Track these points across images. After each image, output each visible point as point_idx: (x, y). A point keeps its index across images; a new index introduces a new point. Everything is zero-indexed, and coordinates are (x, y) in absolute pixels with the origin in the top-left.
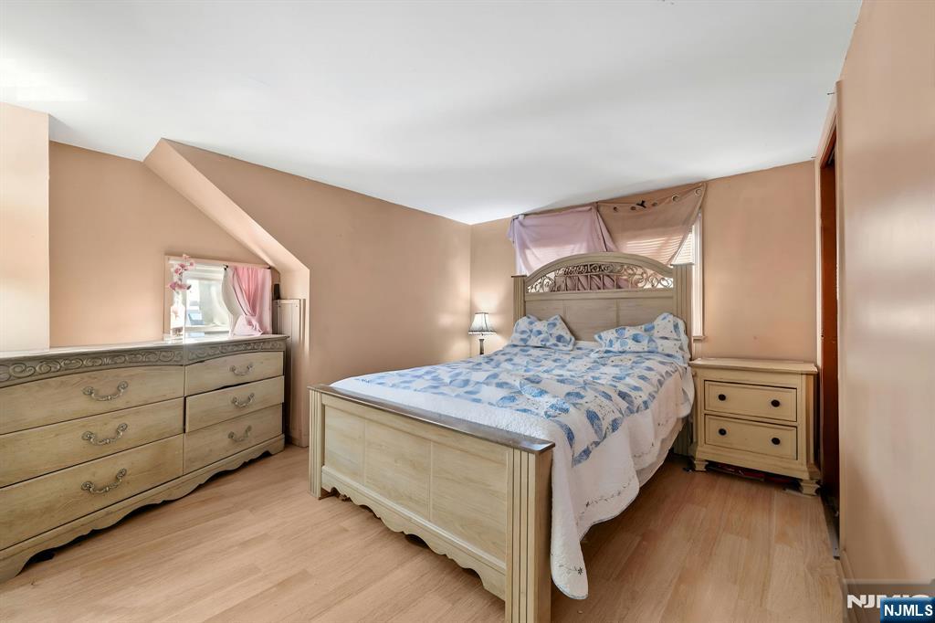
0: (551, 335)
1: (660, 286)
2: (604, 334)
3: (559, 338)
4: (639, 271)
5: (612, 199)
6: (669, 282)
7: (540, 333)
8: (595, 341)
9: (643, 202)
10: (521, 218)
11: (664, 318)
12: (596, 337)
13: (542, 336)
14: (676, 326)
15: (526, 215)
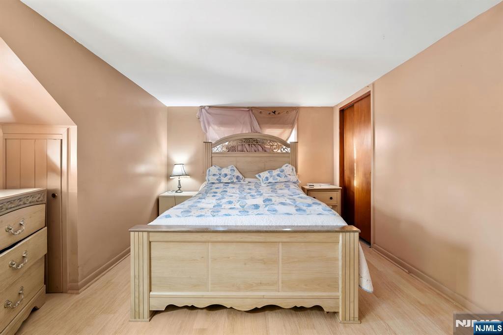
0: (234, 176)
1: (284, 151)
2: (261, 174)
3: (238, 178)
4: (276, 144)
5: (259, 107)
6: (289, 150)
7: (226, 175)
8: (257, 178)
9: (275, 111)
10: (207, 108)
11: (287, 166)
12: (257, 176)
13: (228, 177)
14: (293, 169)
15: (210, 107)
